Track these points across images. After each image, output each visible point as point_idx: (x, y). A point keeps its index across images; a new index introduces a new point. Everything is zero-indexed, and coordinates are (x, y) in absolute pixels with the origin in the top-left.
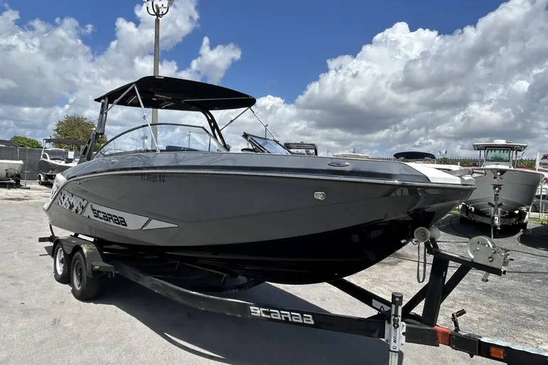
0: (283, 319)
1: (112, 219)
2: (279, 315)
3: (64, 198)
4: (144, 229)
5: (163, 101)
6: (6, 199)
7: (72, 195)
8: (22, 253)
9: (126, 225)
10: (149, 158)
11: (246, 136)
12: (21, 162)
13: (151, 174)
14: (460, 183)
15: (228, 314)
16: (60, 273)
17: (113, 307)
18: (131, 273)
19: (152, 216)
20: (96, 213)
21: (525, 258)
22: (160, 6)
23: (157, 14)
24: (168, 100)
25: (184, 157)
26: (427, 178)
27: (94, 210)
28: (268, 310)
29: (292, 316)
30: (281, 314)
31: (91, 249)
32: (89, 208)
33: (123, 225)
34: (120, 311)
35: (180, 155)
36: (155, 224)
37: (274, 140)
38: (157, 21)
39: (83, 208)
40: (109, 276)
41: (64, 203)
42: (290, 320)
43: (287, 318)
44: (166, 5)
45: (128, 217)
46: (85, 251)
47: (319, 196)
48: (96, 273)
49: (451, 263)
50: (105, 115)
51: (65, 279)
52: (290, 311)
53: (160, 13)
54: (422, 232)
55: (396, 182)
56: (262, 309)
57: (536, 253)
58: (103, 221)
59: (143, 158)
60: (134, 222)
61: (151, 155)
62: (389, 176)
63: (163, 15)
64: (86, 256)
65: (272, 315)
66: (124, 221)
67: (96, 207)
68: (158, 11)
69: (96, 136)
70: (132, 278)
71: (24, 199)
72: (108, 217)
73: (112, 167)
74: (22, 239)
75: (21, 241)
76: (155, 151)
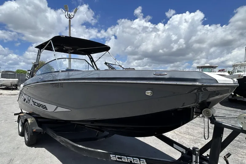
0: (129, 162)
1: (41, 106)
2: (126, 159)
3: (22, 96)
4: (55, 111)
5: (69, 50)
6: (9, 95)
7: (25, 94)
8: (6, 120)
9: (47, 110)
10: (56, 75)
11: (106, 63)
12: (17, 79)
13: (56, 83)
14: (233, 83)
15: (99, 159)
16: (20, 131)
17: (44, 149)
18: (51, 133)
19: (58, 105)
20: (34, 103)
21: (223, 111)
22: (71, 15)
23: (70, 18)
24: (71, 49)
25: (73, 74)
26: (216, 80)
27: (33, 102)
28: (120, 156)
29: (134, 160)
30: (127, 158)
31: (32, 121)
32: (31, 101)
33: (46, 109)
34: (47, 151)
35: (71, 73)
36: (60, 109)
37: (119, 65)
38: (70, 21)
39: (29, 101)
40: (42, 133)
41: (22, 98)
42: (133, 162)
43: (131, 161)
44: (73, 14)
45: (48, 105)
46: (29, 122)
47: (149, 93)
48: (34, 132)
49: (225, 129)
50: (39, 56)
51: (22, 134)
52: (133, 157)
53: (71, 17)
54: (207, 111)
55: (197, 84)
56: (117, 156)
57: (227, 109)
58: (37, 107)
59: (53, 75)
60: (51, 108)
61: (56, 74)
62: (195, 80)
63: (72, 18)
64: (30, 124)
65: (123, 159)
66: (46, 107)
67: (34, 100)
68: (70, 17)
69: (35, 66)
70: (51, 135)
71: (17, 95)
72: (39, 105)
73: (39, 80)
74: (10, 113)
75: (9, 114)
76: (59, 71)
